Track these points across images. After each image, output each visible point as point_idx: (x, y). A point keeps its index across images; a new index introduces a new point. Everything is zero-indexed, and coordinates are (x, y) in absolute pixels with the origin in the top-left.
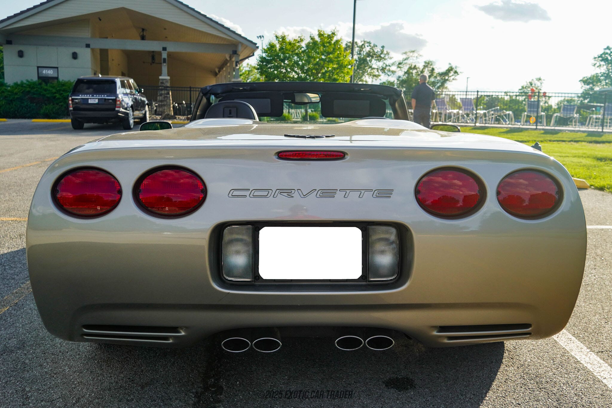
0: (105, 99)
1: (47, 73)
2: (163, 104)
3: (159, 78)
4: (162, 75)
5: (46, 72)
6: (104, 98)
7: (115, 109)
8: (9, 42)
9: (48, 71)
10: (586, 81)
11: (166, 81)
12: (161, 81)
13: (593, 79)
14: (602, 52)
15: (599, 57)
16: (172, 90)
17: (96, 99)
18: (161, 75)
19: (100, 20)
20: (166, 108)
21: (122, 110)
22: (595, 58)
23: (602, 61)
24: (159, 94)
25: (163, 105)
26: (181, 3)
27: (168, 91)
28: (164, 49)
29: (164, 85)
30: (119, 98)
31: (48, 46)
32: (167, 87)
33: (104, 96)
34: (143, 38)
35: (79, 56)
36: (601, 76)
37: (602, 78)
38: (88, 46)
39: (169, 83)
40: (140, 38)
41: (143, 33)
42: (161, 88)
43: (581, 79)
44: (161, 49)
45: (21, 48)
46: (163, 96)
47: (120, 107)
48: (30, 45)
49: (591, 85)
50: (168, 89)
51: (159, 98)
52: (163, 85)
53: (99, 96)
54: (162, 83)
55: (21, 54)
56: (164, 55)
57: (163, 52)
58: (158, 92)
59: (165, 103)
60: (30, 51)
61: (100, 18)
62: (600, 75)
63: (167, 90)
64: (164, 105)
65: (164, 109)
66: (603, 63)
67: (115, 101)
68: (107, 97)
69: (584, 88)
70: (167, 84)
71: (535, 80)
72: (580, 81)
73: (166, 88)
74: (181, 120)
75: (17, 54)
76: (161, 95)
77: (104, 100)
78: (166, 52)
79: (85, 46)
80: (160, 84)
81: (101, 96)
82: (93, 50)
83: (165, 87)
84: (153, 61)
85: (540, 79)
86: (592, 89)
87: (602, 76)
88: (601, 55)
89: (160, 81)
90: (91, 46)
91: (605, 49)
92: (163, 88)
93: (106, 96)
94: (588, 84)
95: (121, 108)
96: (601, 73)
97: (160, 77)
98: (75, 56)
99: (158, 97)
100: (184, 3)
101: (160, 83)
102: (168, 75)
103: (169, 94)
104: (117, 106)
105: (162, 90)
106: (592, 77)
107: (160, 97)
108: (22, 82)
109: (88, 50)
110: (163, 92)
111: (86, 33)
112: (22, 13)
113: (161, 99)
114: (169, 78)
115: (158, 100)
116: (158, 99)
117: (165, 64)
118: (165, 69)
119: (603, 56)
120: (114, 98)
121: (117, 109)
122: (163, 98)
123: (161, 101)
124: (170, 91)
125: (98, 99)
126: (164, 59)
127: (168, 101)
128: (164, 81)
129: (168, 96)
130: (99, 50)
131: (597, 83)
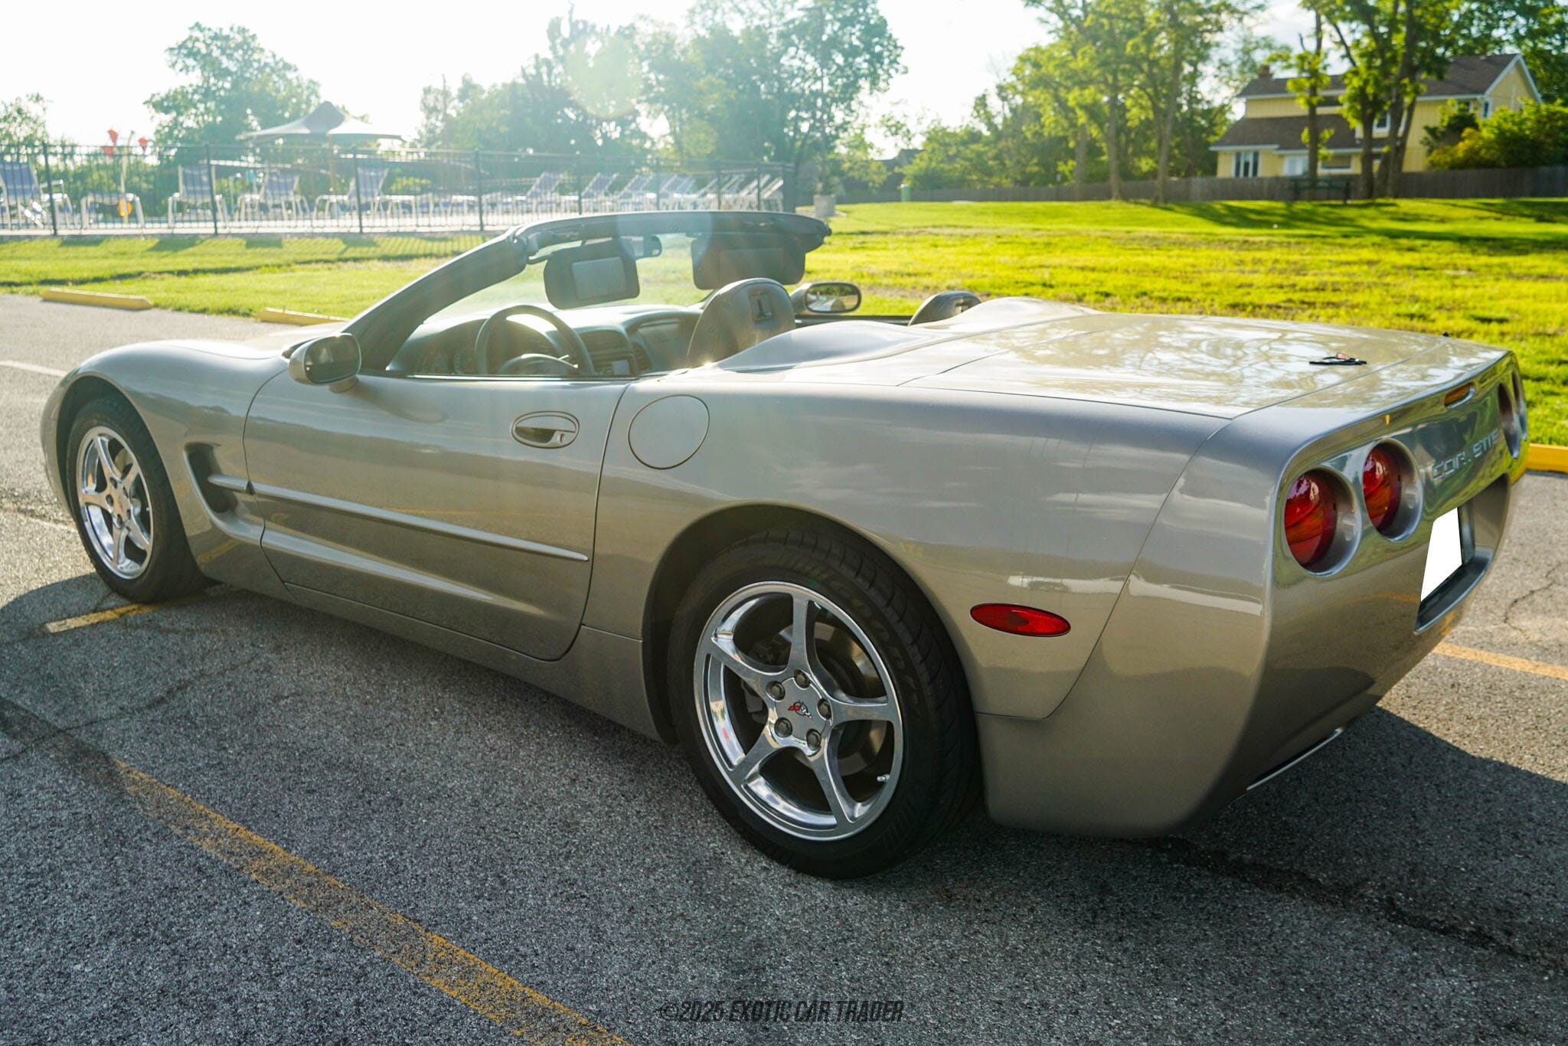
10: (160, 105)
13: (175, 99)
14: (184, 35)
15: (180, 47)
22: (172, 49)
23: (188, 55)
36: (193, 94)
37: (196, 97)
43: (148, 98)
49: (174, 114)
62: (190, 90)
66: (191, 62)
69: (156, 122)
71: (25, 99)
72: (145, 103)
85: (38, 98)
86: (176, 124)
87: (195, 92)
88: (185, 42)
91: (191, 29)
94: (167, 111)
96: (191, 85)
106: (172, 94)
119: (190, 45)
131: (186, 108)
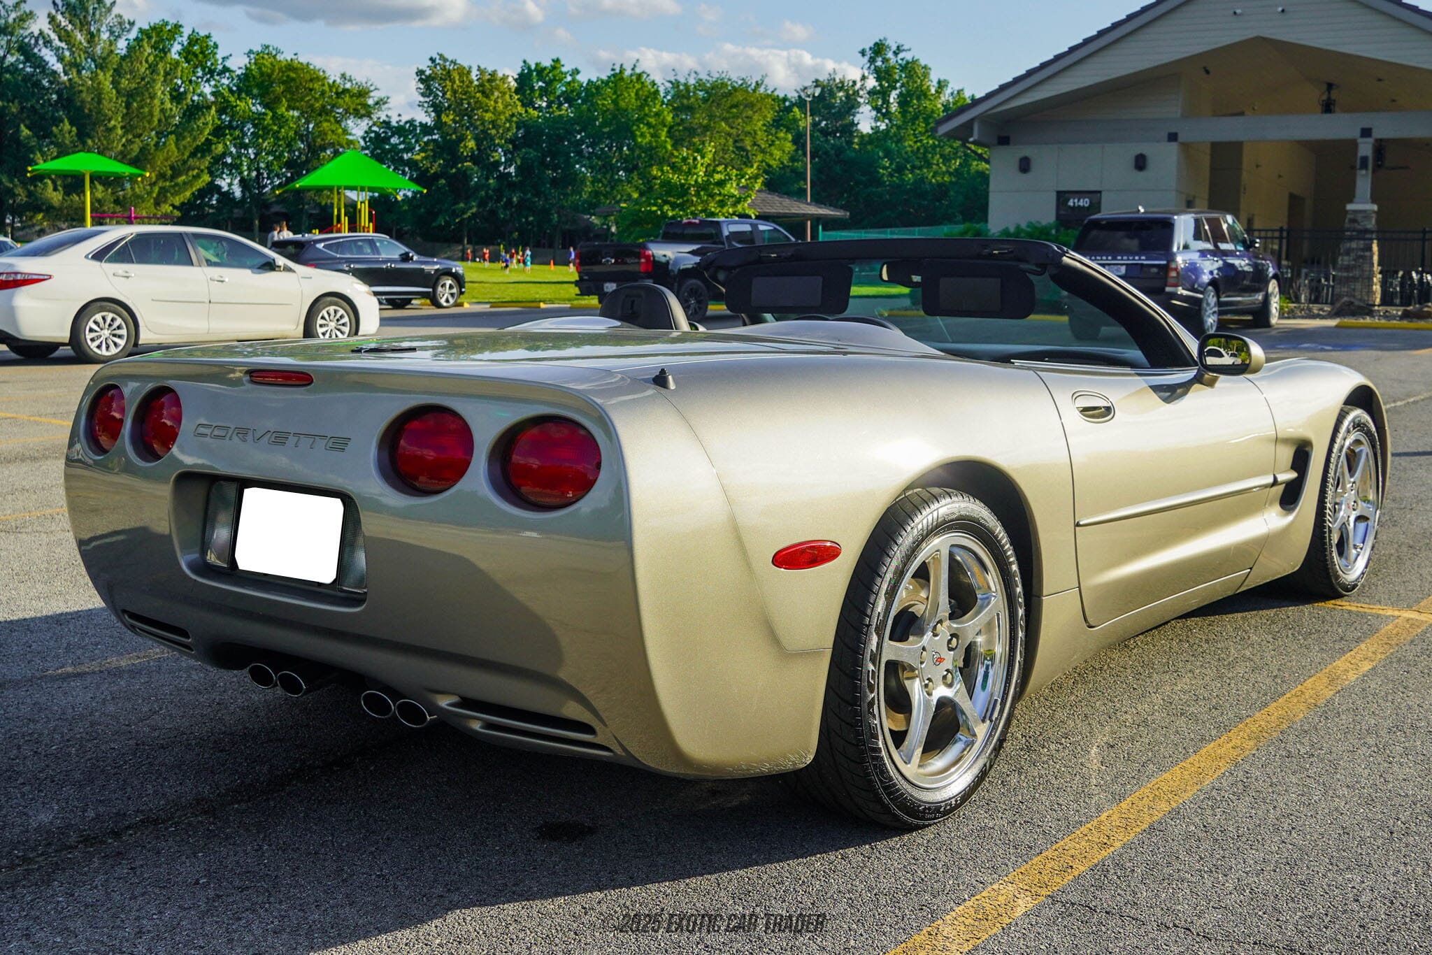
0: (1142, 265)
1: (1076, 205)
2: (1351, 275)
3: (1345, 207)
4: (1356, 200)
5: (1074, 203)
6: (1139, 262)
7: (1164, 289)
8: (1004, 141)
9: (1079, 201)
11: (1365, 217)
12: (1352, 216)
16: (1378, 239)
17: (1122, 265)
18: (1351, 201)
19: (1208, 72)
20: (1358, 286)
21: (1181, 291)
24: (1342, 251)
25: (1353, 277)
26: (1414, 9)
27: (1367, 242)
28: (1366, 133)
29: (1359, 227)
30: (1176, 262)
31: (1084, 143)
32: (1367, 231)
33: (1140, 259)
34: (1328, 107)
35: (1151, 163)
38: (1173, 137)
39: (1374, 221)
40: (1319, 108)
41: (1329, 93)
42: (1348, 233)
44: (1357, 133)
45: (1027, 151)
46: (1353, 255)
47: (1176, 286)
48: (1046, 144)
50: (1368, 236)
51: (1342, 260)
52: (1356, 225)
53: (1128, 260)
54: (1354, 221)
55: (1025, 166)
56: (1366, 149)
57: (1360, 140)
58: (1341, 246)
59: (1357, 273)
60: (1043, 156)
61: (1208, 69)
63: (1364, 239)
64: (1355, 279)
65: (1354, 290)
67: (1165, 269)
68: (1146, 260)
70: (1366, 223)
73: (1363, 234)
74: (1394, 317)
75: (1016, 166)
76: (1348, 252)
77: (1139, 267)
78: (1371, 140)
79: (1166, 139)
80: (1347, 225)
81: (1134, 259)
82: (1186, 147)
83: (1360, 231)
84: (1380, 163)
89: (1349, 216)
90: (1181, 138)
92: (1354, 233)
93: (1143, 258)
95: (1180, 288)
97: (1349, 207)
98: (1140, 163)
99: (1340, 258)
100: (1421, 7)
101: (1347, 221)
102: (1374, 201)
103: (1370, 249)
104: (1170, 281)
105: (1351, 239)
107: (1346, 258)
108: (1018, 227)
109: (1174, 146)
110: (1354, 245)
111: (1169, 109)
112: (1030, 73)
113: (1346, 263)
114: (1375, 207)
115: (1339, 266)
116: (1340, 262)
117: (1364, 172)
118: (1364, 183)
120: (1164, 262)
121: (1168, 289)
122: (1354, 260)
123: (1347, 268)
124: (1375, 241)
125: (1127, 265)
126: (1364, 160)
127: (1366, 267)
128: (1359, 217)
129: (1368, 254)
130: (1209, 146)
